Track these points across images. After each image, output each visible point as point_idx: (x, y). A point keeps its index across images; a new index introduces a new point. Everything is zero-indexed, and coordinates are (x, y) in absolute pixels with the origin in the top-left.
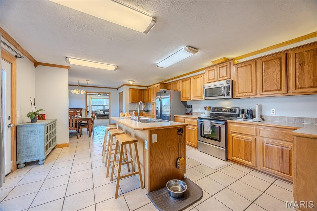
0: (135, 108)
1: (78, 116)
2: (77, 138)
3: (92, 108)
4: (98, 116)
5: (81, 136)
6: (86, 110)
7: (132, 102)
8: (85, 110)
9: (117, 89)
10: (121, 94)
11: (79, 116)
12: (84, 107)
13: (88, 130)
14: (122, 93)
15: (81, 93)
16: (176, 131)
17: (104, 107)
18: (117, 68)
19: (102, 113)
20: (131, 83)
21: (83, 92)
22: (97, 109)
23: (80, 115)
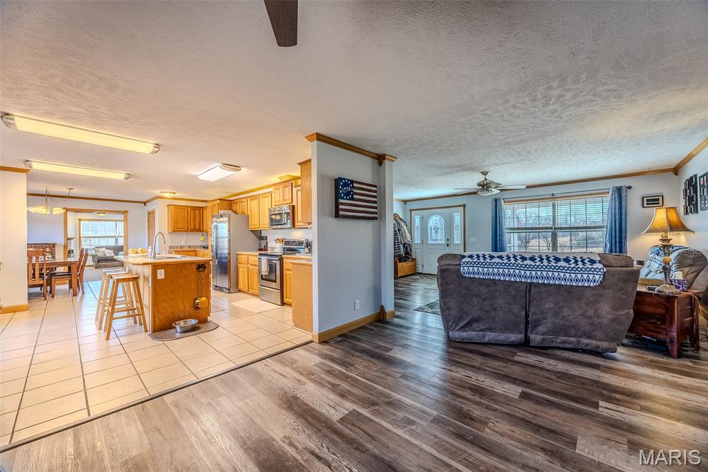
0: (183, 242)
1: (46, 259)
2: (45, 299)
3: (83, 242)
4: (98, 262)
5: (53, 297)
6: (65, 246)
7: (174, 231)
8: (63, 247)
9: (145, 203)
10: (151, 214)
11: (48, 258)
12: (60, 241)
13: (70, 287)
14: (153, 212)
15: (54, 213)
16: (195, 267)
17: (116, 240)
18: (129, 176)
19: (109, 253)
20: (168, 195)
21: (58, 211)
22: (97, 244)
23: (50, 256)
